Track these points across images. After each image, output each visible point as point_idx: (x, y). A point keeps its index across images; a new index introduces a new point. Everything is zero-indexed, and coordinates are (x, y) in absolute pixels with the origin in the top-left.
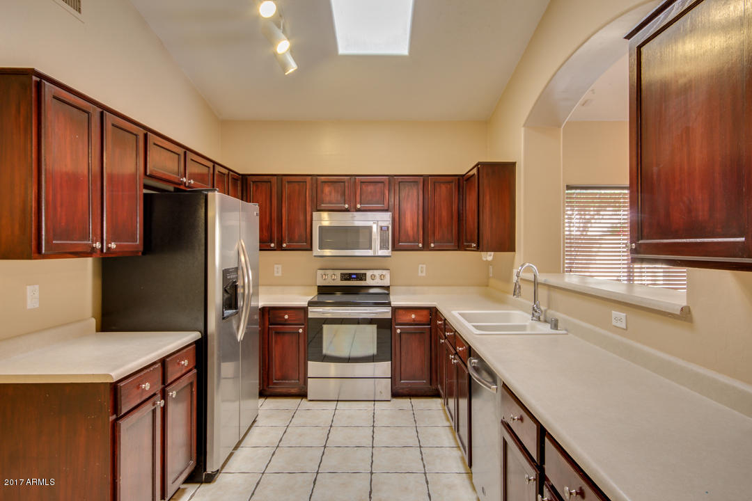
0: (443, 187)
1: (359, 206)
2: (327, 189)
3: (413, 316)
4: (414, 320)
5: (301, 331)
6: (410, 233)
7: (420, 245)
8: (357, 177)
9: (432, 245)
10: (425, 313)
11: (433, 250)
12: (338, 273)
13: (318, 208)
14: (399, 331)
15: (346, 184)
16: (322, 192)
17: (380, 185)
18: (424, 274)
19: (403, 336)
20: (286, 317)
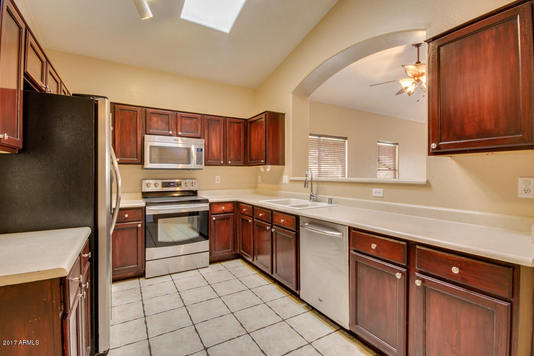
0: (235, 125)
1: (180, 133)
2: (155, 119)
3: (223, 208)
4: (223, 210)
5: (140, 226)
6: (215, 153)
7: (222, 162)
8: (178, 113)
9: (229, 162)
10: (230, 205)
11: (230, 165)
12: (160, 182)
13: (147, 132)
14: (214, 219)
15: (170, 117)
16: (151, 120)
17: (195, 120)
18: (219, 182)
19: (217, 222)
20: (126, 216)
